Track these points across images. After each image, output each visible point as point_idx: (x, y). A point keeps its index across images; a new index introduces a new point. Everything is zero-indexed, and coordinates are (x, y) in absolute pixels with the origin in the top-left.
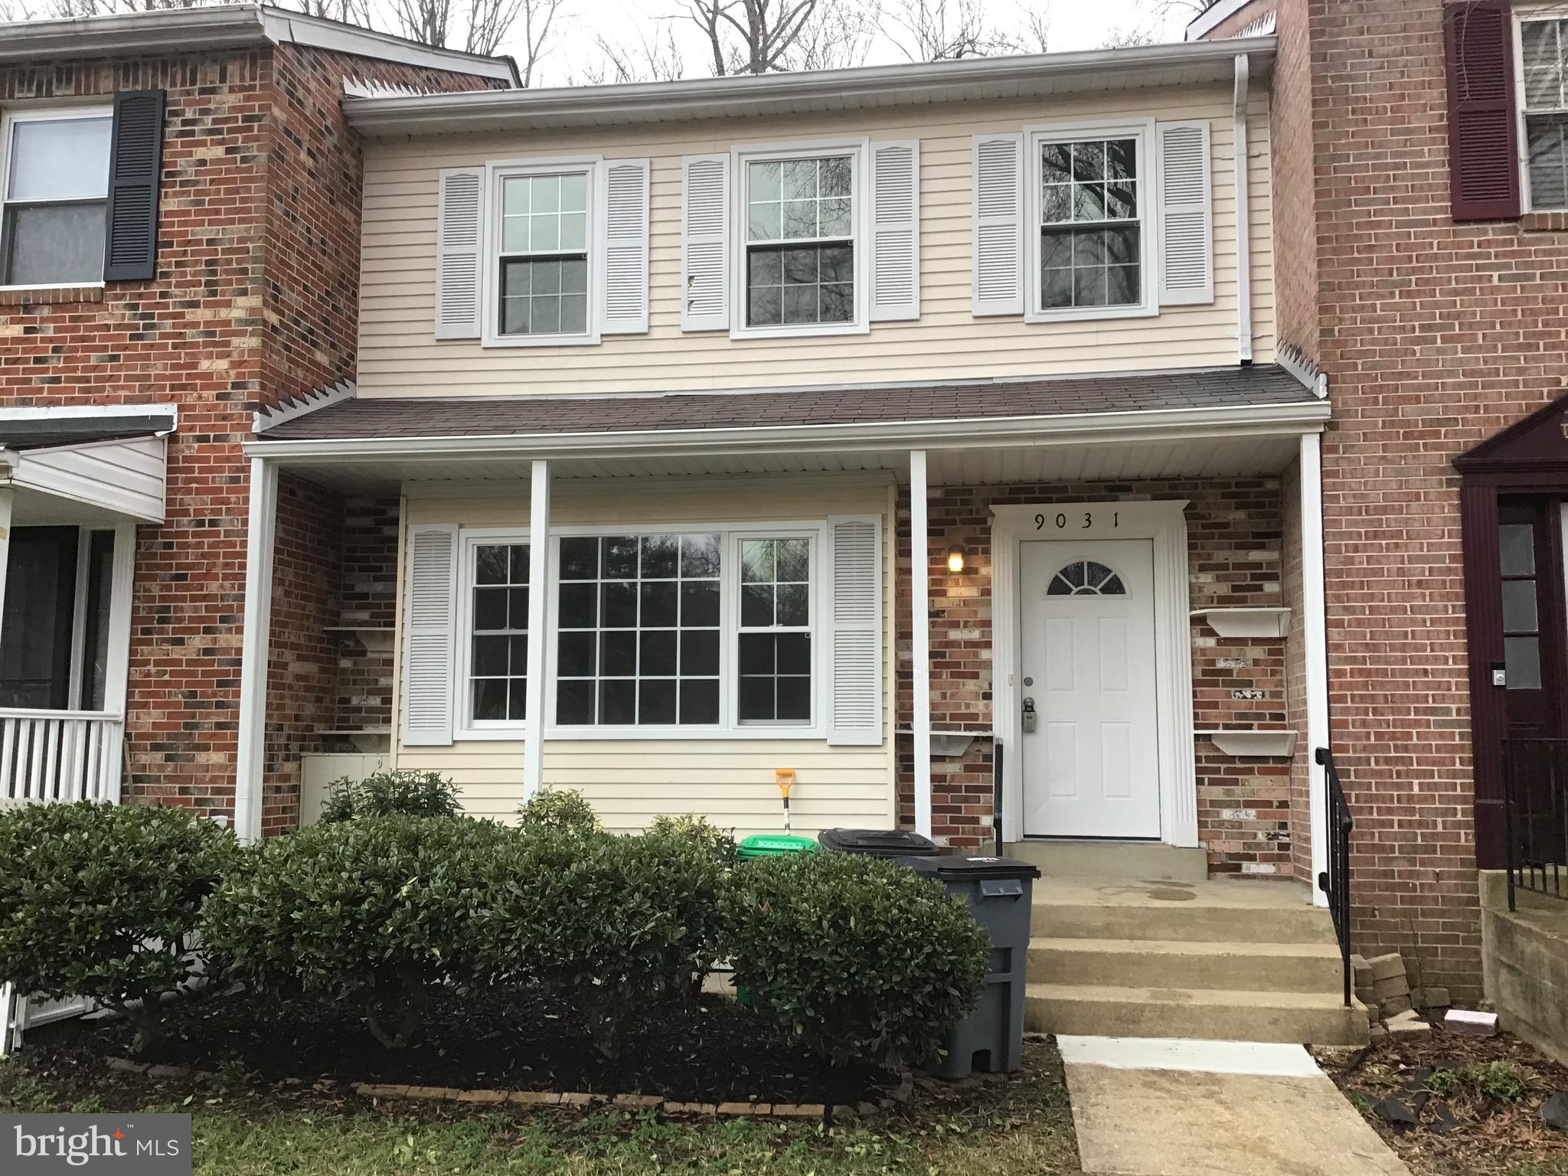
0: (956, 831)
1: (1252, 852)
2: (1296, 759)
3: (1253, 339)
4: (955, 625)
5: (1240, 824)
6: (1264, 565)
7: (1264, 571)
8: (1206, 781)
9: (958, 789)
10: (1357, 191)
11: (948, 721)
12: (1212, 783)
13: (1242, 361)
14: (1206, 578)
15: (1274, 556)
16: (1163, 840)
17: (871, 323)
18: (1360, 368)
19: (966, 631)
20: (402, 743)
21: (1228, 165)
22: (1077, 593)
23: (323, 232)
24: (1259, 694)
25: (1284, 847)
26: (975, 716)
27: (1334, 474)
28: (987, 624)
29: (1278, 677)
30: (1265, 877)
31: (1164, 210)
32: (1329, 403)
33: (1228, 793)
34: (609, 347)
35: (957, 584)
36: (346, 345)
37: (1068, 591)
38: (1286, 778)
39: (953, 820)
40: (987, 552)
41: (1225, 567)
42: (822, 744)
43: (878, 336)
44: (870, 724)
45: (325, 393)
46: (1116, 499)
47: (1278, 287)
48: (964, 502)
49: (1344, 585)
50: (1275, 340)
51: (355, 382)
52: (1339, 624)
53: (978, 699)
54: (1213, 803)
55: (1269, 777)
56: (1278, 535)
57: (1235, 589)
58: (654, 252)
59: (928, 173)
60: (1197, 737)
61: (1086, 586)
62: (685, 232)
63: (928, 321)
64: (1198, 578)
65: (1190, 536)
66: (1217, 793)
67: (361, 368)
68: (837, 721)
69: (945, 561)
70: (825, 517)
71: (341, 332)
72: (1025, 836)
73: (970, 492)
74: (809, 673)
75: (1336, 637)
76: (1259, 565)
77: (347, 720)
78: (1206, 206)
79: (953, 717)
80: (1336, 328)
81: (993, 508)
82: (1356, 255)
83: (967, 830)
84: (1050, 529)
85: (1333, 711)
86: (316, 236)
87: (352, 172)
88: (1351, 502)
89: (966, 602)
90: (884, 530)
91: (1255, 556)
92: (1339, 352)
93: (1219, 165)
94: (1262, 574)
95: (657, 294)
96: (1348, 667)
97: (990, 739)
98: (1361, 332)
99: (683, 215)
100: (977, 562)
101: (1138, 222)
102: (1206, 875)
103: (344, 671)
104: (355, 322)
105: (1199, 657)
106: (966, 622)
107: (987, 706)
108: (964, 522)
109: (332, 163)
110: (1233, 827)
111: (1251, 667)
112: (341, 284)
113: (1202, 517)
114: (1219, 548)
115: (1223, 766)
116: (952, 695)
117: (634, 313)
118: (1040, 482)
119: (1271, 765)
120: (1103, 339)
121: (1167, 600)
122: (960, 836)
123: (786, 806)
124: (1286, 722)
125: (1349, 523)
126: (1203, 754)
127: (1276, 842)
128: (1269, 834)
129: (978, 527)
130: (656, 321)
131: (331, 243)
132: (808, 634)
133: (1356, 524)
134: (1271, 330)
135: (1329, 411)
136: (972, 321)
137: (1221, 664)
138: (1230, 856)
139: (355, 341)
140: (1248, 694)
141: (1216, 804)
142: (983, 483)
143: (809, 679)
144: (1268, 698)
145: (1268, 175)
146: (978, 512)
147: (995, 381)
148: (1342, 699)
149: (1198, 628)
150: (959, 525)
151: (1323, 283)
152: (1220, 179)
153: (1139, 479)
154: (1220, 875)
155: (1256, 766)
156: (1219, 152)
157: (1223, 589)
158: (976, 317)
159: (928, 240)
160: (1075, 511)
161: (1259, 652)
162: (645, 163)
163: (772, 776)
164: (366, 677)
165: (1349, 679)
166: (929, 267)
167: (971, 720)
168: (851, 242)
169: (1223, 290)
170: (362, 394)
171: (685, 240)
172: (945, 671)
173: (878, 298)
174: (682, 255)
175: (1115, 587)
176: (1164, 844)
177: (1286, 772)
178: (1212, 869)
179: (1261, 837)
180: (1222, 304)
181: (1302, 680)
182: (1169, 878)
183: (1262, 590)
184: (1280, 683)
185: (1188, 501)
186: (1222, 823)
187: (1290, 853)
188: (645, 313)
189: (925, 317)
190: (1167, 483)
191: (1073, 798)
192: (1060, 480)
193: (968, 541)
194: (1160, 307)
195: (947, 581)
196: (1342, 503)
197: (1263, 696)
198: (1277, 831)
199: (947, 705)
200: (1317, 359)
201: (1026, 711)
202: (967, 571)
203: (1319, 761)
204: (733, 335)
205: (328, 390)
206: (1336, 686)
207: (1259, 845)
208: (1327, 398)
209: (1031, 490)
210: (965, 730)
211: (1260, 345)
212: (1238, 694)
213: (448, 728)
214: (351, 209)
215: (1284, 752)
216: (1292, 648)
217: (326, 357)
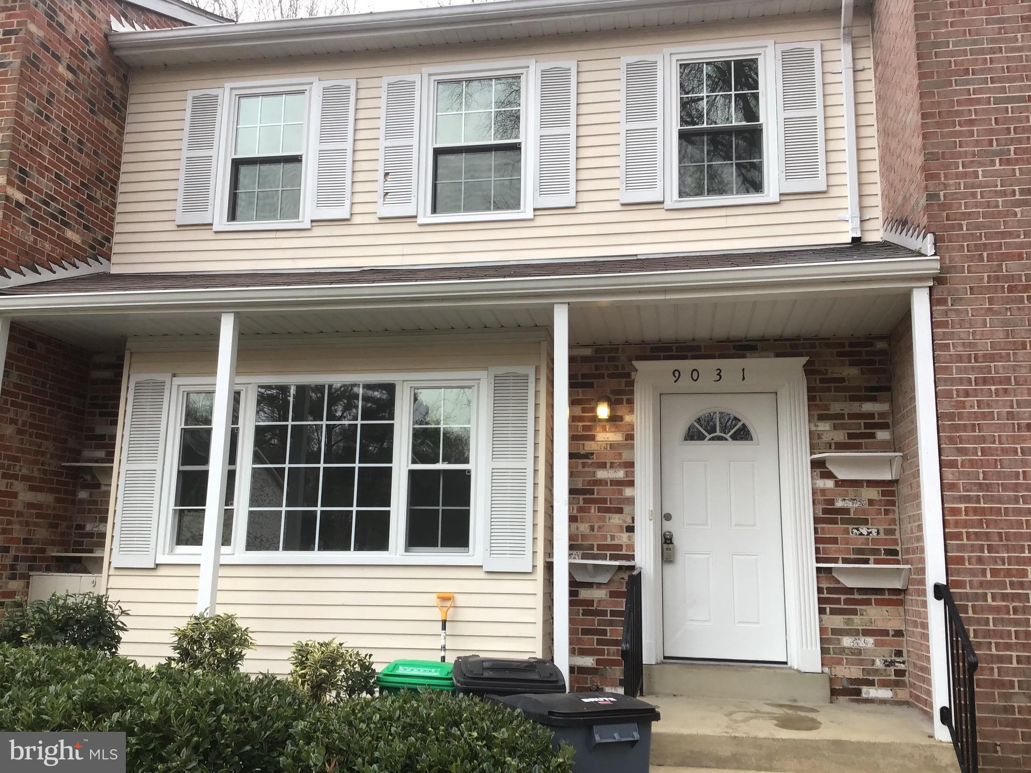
0: (602, 652)
1: (871, 678)
2: (911, 591)
3: (862, 221)
4: (603, 466)
5: (859, 652)
6: (876, 416)
7: (876, 420)
8: (828, 610)
9: (604, 613)
10: (956, 73)
11: (595, 552)
12: (833, 612)
13: (853, 238)
14: (824, 426)
15: (883, 407)
16: (789, 665)
17: (535, 210)
18: (965, 229)
19: (611, 471)
20: (113, 565)
21: (837, 78)
22: (710, 440)
23: (80, 134)
24: (874, 531)
25: (900, 673)
26: (619, 547)
27: (944, 324)
28: (630, 465)
29: (891, 516)
30: (883, 702)
31: (783, 115)
32: (938, 257)
33: (848, 622)
34: (318, 231)
35: (604, 430)
36: (102, 229)
37: (701, 437)
38: (901, 609)
39: (600, 642)
40: (630, 402)
41: (840, 416)
42: (479, 570)
43: (540, 221)
44: (522, 553)
45: (74, 265)
46: (743, 357)
47: (882, 175)
48: (611, 359)
49: (956, 428)
50: (881, 221)
51: (109, 260)
52: (953, 464)
53: (622, 532)
54: (835, 631)
55: (885, 608)
56: (888, 389)
57: (850, 436)
58: (358, 153)
59: (584, 88)
60: (818, 569)
61: (718, 433)
62: (382, 137)
63: (582, 208)
64: (817, 426)
65: (810, 389)
66: (838, 621)
67: (115, 249)
68: (492, 550)
69: (593, 410)
70: (486, 368)
71: (97, 218)
72: (665, 658)
73: (617, 350)
74: (469, 505)
75: (950, 476)
76: (871, 415)
77: (81, 543)
78: (818, 112)
79: (600, 547)
80: (942, 193)
81: (637, 364)
82: (958, 128)
83: (611, 651)
84: (685, 382)
85: (949, 548)
86: (73, 137)
87: (117, 93)
88: (960, 350)
89: (612, 446)
90: (537, 380)
91: (868, 407)
92: (945, 214)
93: (830, 78)
94: (874, 423)
95: (358, 187)
96: (963, 506)
97: (633, 568)
98: (964, 196)
99: (382, 123)
100: (622, 411)
101: (761, 125)
102: (828, 699)
103: (81, 501)
104: (113, 212)
105: (820, 497)
106: (612, 464)
107: (630, 538)
108: (611, 376)
109: (93, 80)
110: (853, 654)
111: (867, 506)
112: (98, 178)
113: (818, 372)
114: (836, 400)
115: (843, 597)
116: (599, 527)
117: (339, 203)
118: (677, 342)
119: (887, 597)
120: (731, 222)
121: (790, 445)
122: (606, 657)
123: (444, 628)
124: (899, 557)
125: (959, 370)
126: (824, 585)
127: (892, 669)
128: (886, 661)
129: (623, 381)
130: (356, 210)
131: (89, 145)
132: (469, 471)
133: (966, 370)
134: (877, 212)
135: (938, 266)
136: (620, 208)
137: (839, 504)
138: (852, 681)
139: (112, 227)
140: (864, 531)
141: (836, 632)
142: (627, 343)
143: (468, 511)
144: (882, 536)
145: (871, 86)
146: (623, 367)
147: (639, 257)
148: (958, 536)
149: (818, 471)
150: (607, 379)
151: (928, 153)
152: (830, 89)
153: (763, 339)
154: (841, 698)
155: (873, 597)
156: (829, 67)
157: (840, 436)
158: (623, 205)
159: (584, 142)
160: (707, 366)
161: (873, 494)
162: (352, 83)
163: (433, 599)
164: (99, 507)
165: (964, 517)
166: (584, 164)
167: (616, 551)
168: (520, 144)
169: (834, 180)
170: (114, 270)
171: (382, 144)
172: (593, 506)
173: (542, 189)
174: (380, 155)
175: (743, 434)
176: (791, 668)
177: (901, 603)
178: (834, 693)
179: (879, 664)
180: (834, 192)
181: (919, 517)
182: (795, 701)
183: (875, 438)
184: (893, 521)
185: (807, 358)
186: (843, 650)
187: (906, 679)
188: (348, 203)
189: (580, 205)
190: (788, 343)
191: (706, 624)
192: (694, 340)
193: (615, 392)
194: (781, 195)
195: (596, 426)
196: (952, 352)
197: (878, 533)
198: (893, 658)
199: (595, 537)
200: (924, 221)
201: (665, 543)
202: (614, 419)
203: (938, 596)
204: (420, 220)
205: (77, 262)
206: (952, 525)
207: (876, 672)
208: (935, 254)
209: (669, 349)
210: (611, 559)
211: (868, 225)
212: (855, 531)
213: (152, 552)
214: (114, 121)
215: (898, 586)
216: (904, 490)
217: (78, 236)
